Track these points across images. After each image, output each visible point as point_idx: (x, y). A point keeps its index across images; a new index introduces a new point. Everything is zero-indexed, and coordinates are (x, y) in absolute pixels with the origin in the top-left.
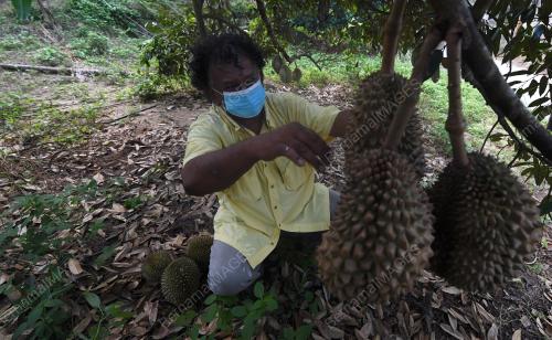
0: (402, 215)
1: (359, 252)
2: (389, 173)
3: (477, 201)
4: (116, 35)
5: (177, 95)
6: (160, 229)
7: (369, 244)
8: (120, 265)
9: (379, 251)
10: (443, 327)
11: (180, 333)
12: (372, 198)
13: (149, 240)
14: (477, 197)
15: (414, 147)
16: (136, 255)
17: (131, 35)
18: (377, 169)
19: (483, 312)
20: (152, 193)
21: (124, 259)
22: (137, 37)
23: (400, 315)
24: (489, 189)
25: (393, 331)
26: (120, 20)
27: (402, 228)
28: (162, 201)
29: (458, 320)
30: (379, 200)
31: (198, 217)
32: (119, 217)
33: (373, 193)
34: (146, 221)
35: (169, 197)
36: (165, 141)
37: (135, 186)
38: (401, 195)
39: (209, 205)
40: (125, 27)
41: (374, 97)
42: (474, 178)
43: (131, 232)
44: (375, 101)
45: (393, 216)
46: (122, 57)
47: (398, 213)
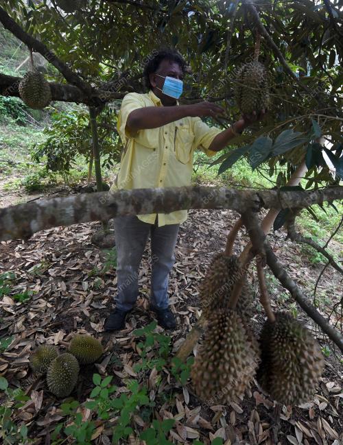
0: (232, 348)
1: (211, 368)
2: (227, 323)
3: (280, 344)
4: (7, 123)
5: (59, 187)
6: (44, 323)
7: (216, 363)
8: (9, 355)
9: (220, 367)
10: (290, 438)
11: (60, 422)
12: (217, 337)
13: (35, 334)
14: (280, 341)
15: (245, 299)
16: (24, 347)
17: (20, 123)
18: (221, 321)
19: (327, 427)
20: (38, 288)
21: (13, 350)
22: (25, 125)
23: (250, 423)
24: (287, 337)
25: (243, 438)
26: (11, 109)
27: (232, 355)
28: (46, 297)
29: (304, 433)
30: (221, 338)
31: (76, 314)
32: (9, 310)
33: (219, 334)
34: (32, 315)
35: (52, 293)
36: (48, 236)
37: (22, 280)
38: (232, 336)
39: (87, 303)
40: (15, 117)
41: (221, 271)
42: (278, 330)
43: (19, 324)
44: (222, 274)
45: (228, 348)
46: (10, 145)
47: (231, 347)
